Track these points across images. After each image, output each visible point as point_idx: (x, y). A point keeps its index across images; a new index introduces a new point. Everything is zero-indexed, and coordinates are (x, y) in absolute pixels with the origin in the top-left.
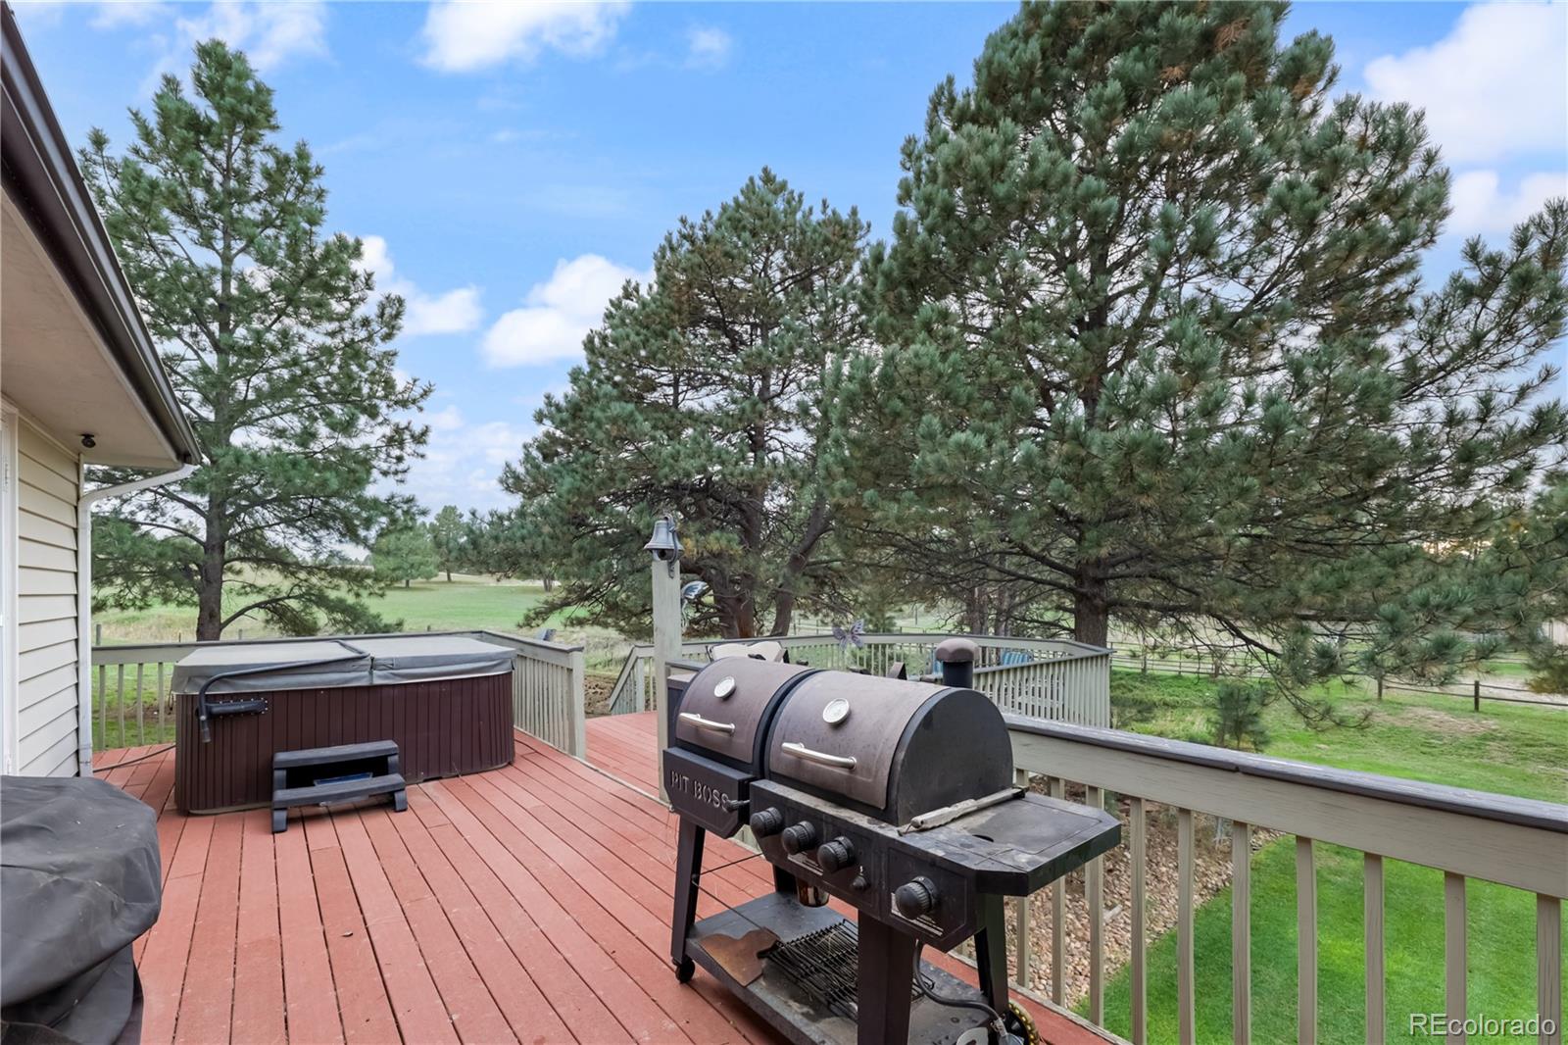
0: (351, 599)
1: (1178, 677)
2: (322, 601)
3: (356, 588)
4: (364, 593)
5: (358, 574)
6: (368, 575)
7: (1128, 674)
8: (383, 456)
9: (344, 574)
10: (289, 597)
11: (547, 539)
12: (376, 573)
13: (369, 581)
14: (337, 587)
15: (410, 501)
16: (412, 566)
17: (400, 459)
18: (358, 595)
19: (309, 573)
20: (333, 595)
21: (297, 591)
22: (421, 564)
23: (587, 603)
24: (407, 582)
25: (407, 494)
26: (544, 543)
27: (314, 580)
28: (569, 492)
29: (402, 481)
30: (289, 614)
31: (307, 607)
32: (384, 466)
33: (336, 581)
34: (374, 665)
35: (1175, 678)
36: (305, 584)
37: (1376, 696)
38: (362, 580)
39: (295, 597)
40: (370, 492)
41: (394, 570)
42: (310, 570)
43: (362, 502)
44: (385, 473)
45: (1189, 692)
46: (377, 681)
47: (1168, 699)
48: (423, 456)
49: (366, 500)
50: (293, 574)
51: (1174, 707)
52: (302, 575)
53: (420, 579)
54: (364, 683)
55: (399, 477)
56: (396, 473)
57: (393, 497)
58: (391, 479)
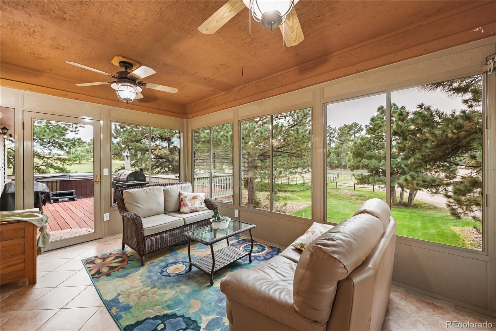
0: (61, 166)
1: (296, 185)
2: (52, 166)
3: (62, 163)
4: (65, 165)
5: (63, 159)
6: (66, 160)
7: (285, 184)
8: (71, 127)
9: (58, 159)
10: (42, 166)
11: (119, 150)
12: (69, 159)
13: (67, 161)
14: (56, 163)
15: (79, 139)
16: (82, 156)
17: (76, 128)
18: (63, 165)
19: (48, 159)
20: (55, 165)
21: (44, 164)
22: (85, 156)
23: (134, 167)
24: (80, 162)
25: (79, 137)
26: (118, 151)
27: (49, 161)
28: (125, 139)
29: (77, 134)
30: (41, 170)
31: (47, 168)
32: (72, 129)
33: (56, 161)
34: (70, 176)
35: (295, 185)
36: (46, 162)
37: (336, 187)
38: (65, 161)
39: (44, 166)
40: (67, 137)
41: (75, 158)
42: (48, 158)
43: (64, 140)
44: (72, 131)
45: (297, 188)
46: (71, 179)
47: (293, 190)
48: (83, 127)
49: (66, 139)
50: (42, 159)
51: (293, 192)
52: (46, 159)
53: (84, 161)
54: (68, 180)
55: (76, 132)
56: (75, 131)
57: (74, 138)
58: (74, 133)
